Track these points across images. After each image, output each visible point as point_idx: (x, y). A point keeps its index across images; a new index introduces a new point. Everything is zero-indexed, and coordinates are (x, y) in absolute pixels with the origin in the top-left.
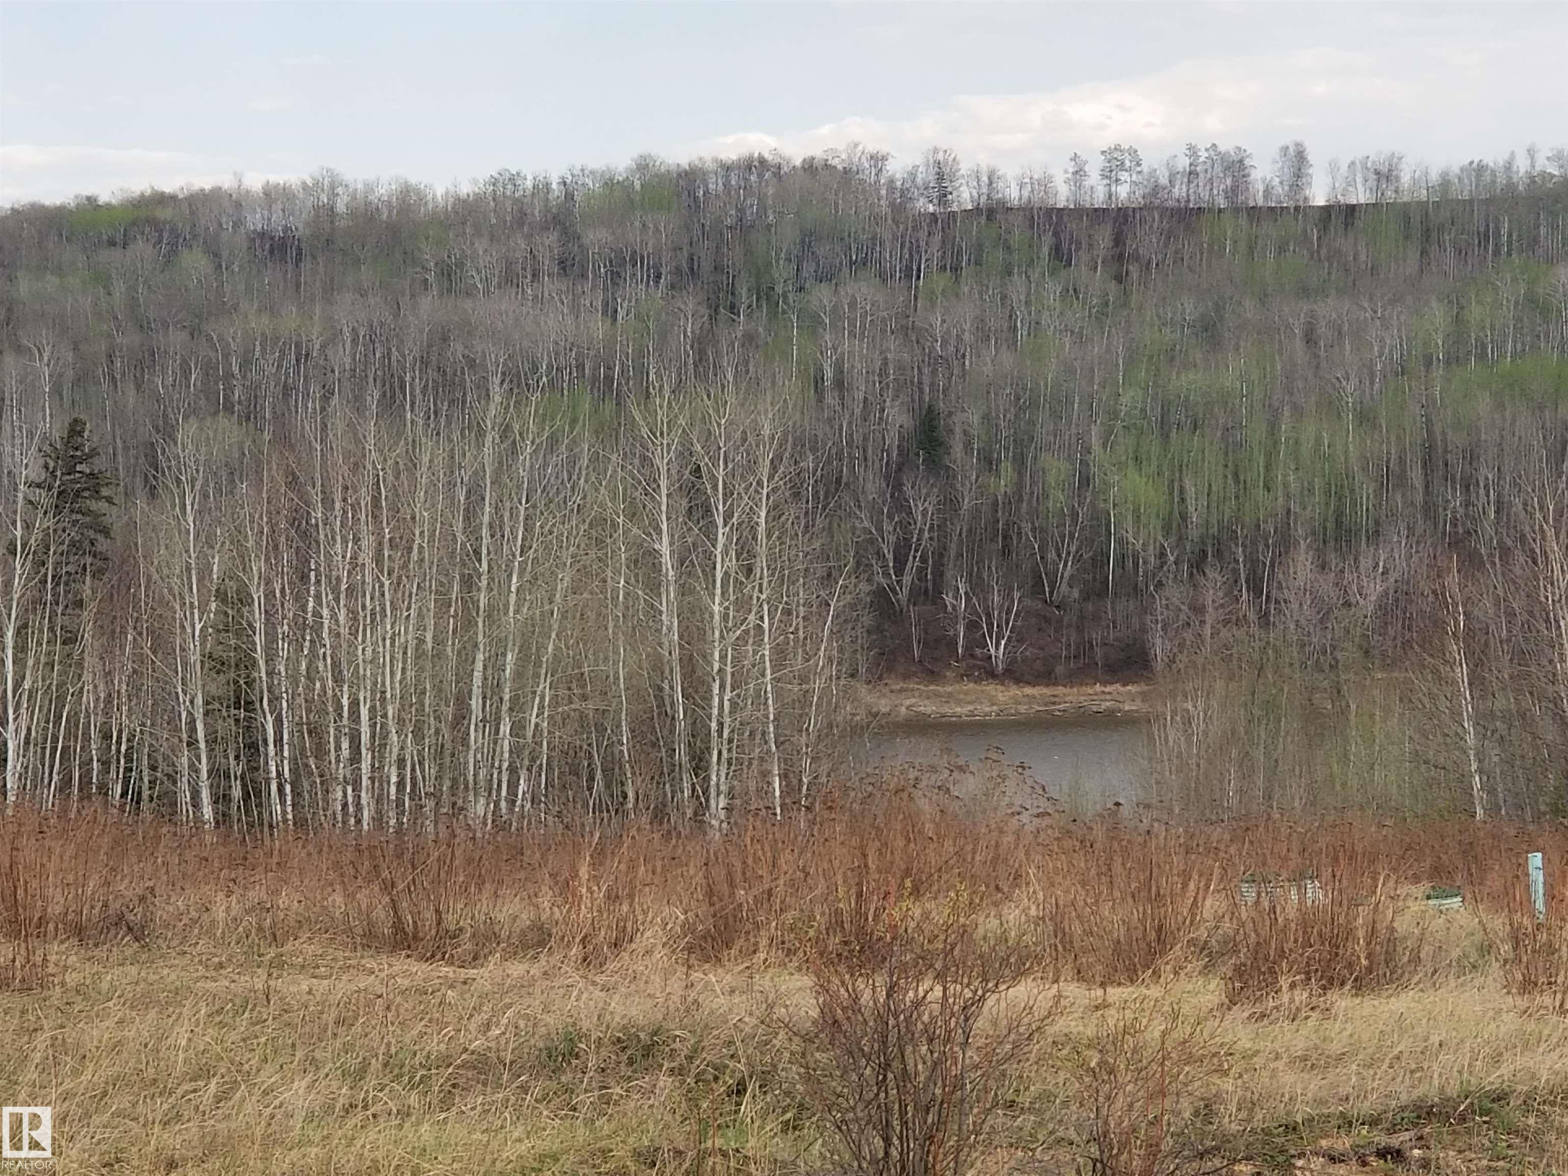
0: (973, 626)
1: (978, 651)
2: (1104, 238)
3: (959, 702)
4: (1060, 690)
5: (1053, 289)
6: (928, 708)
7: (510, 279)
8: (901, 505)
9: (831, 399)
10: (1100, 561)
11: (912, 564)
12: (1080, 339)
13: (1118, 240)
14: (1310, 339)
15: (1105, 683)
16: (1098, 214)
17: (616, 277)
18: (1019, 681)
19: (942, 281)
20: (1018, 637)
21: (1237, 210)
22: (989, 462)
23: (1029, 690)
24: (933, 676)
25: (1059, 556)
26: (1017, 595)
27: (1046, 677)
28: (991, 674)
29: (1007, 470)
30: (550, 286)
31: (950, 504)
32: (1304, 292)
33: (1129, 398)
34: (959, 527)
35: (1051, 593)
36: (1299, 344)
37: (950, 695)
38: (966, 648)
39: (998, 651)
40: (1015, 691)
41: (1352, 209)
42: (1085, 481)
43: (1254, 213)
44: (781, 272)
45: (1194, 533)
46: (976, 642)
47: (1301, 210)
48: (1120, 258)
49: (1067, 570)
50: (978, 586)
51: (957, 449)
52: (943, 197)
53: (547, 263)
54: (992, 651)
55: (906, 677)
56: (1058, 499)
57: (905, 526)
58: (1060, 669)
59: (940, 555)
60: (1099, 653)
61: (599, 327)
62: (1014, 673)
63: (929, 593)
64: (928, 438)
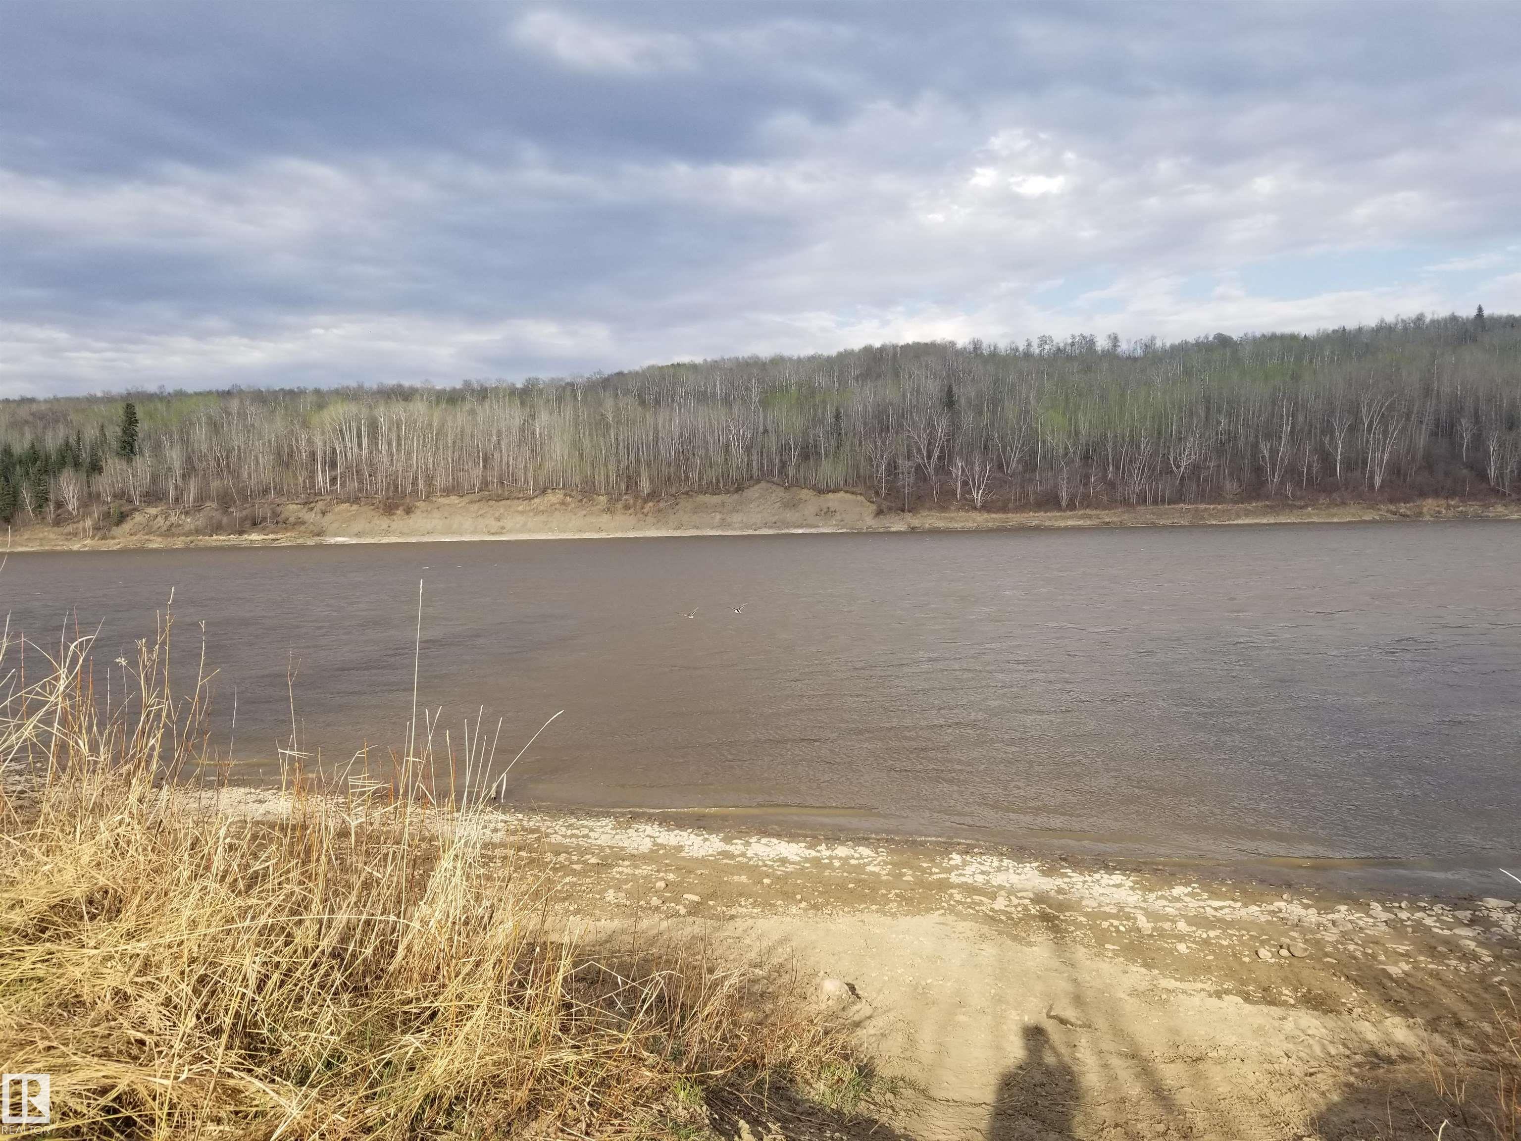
0: (965, 483)
1: (968, 496)
3: (956, 521)
4: (1010, 515)
6: (941, 524)
10: (1033, 454)
11: (937, 453)
15: (1035, 512)
18: (989, 511)
20: (989, 489)
22: (978, 411)
23: (994, 516)
24: (943, 508)
25: (1012, 449)
26: (988, 467)
27: (1004, 509)
28: (974, 507)
29: (987, 416)
31: (956, 427)
34: (961, 438)
35: (1007, 469)
37: (952, 518)
38: (962, 495)
39: (977, 496)
40: (986, 516)
42: (1026, 416)
45: (1082, 440)
46: (967, 491)
49: (1015, 457)
50: (968, 465)
51: (964, 404)
54: (975, 496)
55: (930, 509)
56: (1012, 426)
57: (933, 436)
58: (1011, 505)
59: (950, 450)
60: (1032, 498)
62: (986, 507)
63: (943, 468)
64: (949, 402)
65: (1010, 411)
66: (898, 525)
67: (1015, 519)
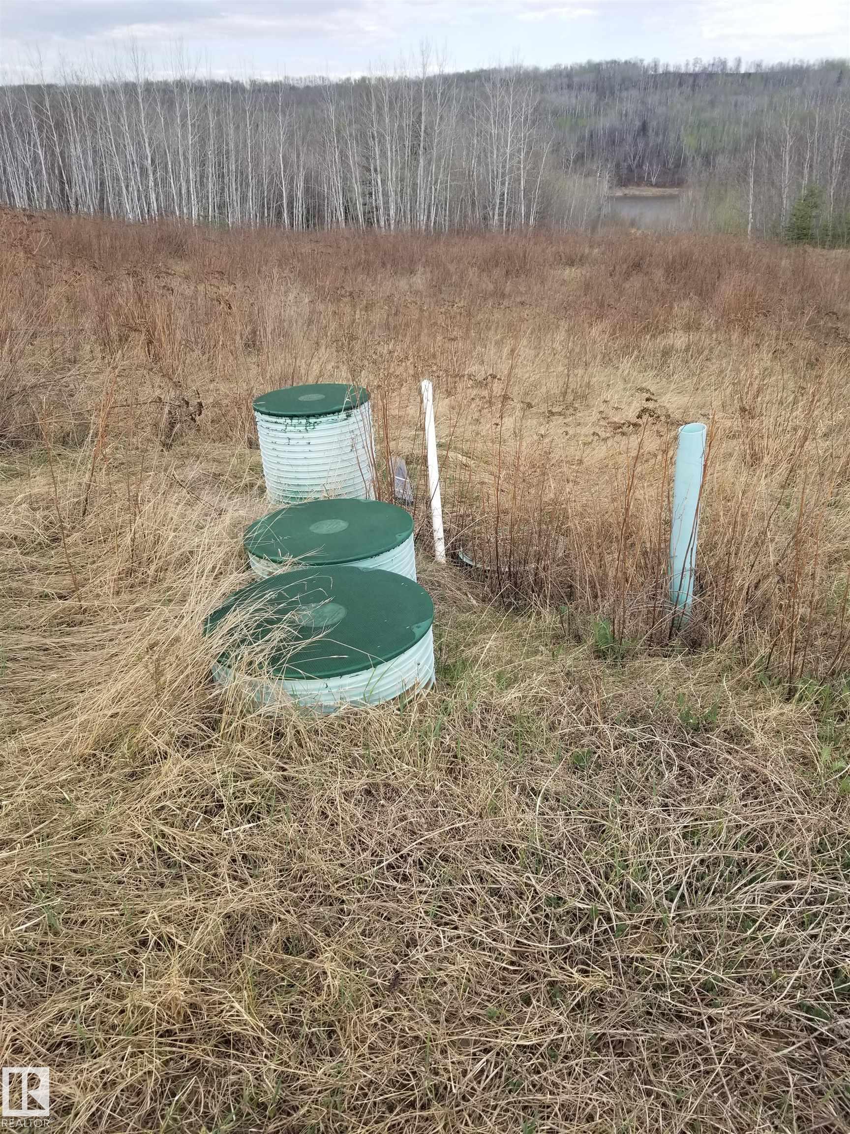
0: (649, 174)
1: (649, 180)
2: (691, 80)
4: (667, 189)
5: (678, 92)
6: (637, 193)
7: (556, 89)
8: (636, 145)
9: (623, 118)
10: (679, 159)
11: (637, 158)
12: (682, 105)
13: (694, 81)
14: (736, 105)
16: (690, 75)
17: (580, 89)
18: (658, 187)
19: (652, 90)
20: (659, 176)
21: (723, 73)
22: (657, 134)
23: (660, 189)
24: (638, 185)
25: (670, 157)
26: (659, 166)
27: (664, 186)
28: (652, 185)
29: (661, 137)
30: (565, 91)
31: (647, 144)
32: (736, 94)
33: (691, 119)
34: (648, 150)
35: (667, 166)
36: (733, 107)
38: (647, 179)
39: (654, 180)
40: (657, 189)
41: (750, 74)
42: (679, 139)
43: (727, 75)
44: (617, 87)
45: (702, 152)
46: (649, 177)
47: (738, 74)
48: (694, 86)
49: (671, 161)
50: (651, 164)
51: (651, 131)
52: (655, 71)
53: (564, 86)
55: (633, 186)
56: (672, 143)
57: (636, 150)
58: (667, 184)
59: (644, 157)
61: (574, 101)
62: (657, 185)
63: (640, 166)
64: (644, 128)
65: (672, 136)
66: (619, 193)
67: (669, 191)
